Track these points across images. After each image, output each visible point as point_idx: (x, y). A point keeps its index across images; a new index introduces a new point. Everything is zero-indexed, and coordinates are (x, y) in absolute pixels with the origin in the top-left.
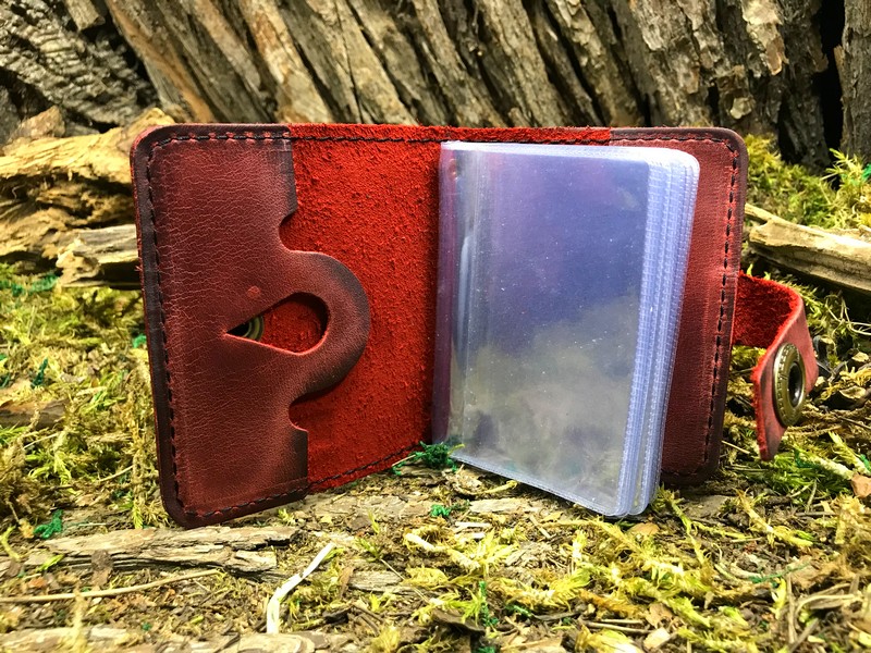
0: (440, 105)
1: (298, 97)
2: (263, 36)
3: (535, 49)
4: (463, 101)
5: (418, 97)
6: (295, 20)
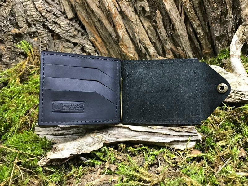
0: (160, 43)
1: (125, 41)
2: (118, 26)
3: (187, 33)
4: (166, 44)
5: (155, 41)
6: (126, 22)
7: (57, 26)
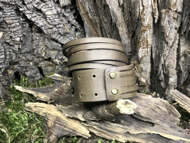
1: (143, 63)
2: (142, 44)
7: (39, 15)
